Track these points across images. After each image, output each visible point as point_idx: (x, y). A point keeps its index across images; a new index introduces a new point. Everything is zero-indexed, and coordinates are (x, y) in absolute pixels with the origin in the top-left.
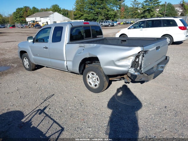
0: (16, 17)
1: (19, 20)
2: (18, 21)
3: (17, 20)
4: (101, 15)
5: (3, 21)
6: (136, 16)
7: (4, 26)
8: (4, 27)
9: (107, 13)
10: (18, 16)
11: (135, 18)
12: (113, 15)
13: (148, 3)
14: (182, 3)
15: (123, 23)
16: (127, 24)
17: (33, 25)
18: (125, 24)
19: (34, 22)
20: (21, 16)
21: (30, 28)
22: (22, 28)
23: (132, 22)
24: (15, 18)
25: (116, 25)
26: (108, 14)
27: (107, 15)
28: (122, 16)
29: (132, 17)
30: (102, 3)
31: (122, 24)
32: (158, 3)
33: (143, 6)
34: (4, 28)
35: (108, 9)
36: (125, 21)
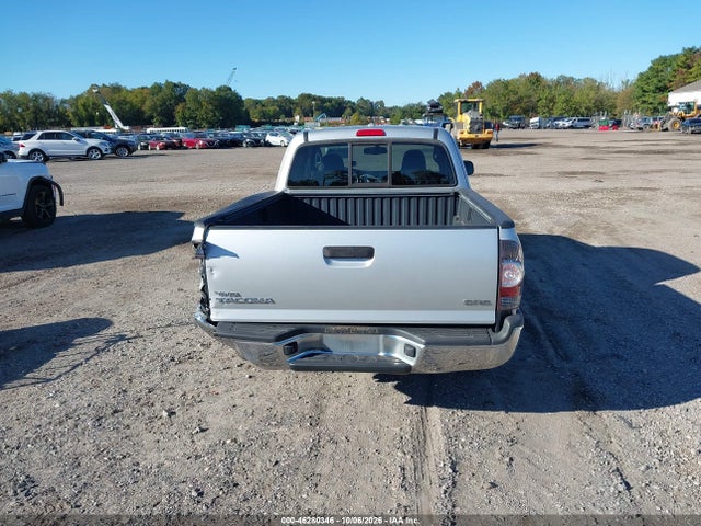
0: (644, 91)
1: (651, 100)
2: (645, 106)
3: (644, 102)
5: (598, 103)
7: (586, 123)
8: (587, 127)
10: (652, 88)
17: (683, 119)
19: (689, 107)
20: (661, 85)
21: (667, 130)
22: (640, 129)
24: (641, 93)
34: (585, 131)
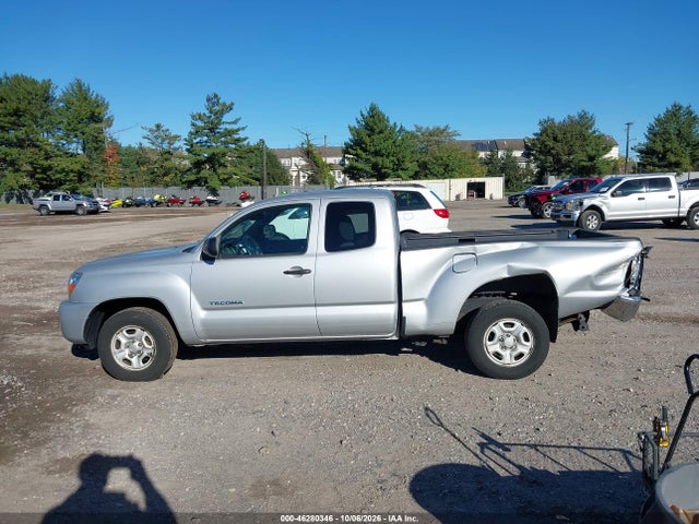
4: (17, 171)
6: (166, 179)
9: (46, 163)
11: (167, 185)
12: (72, 171)
13: (205, 138)
14: (305, 146)
15: (120, 202)
16: (138, 206)
18: (128, 206)
23: (157, 197)
25: (106, 209)
26: (50, 168)
27: (45, 170)
28: (110, 178)
29: (153, 182)
30: (14, 123)
31: (119, 206)
32: (238, 140)
33: (192, 146)
35: (48, 148)
36: (129, 195)
